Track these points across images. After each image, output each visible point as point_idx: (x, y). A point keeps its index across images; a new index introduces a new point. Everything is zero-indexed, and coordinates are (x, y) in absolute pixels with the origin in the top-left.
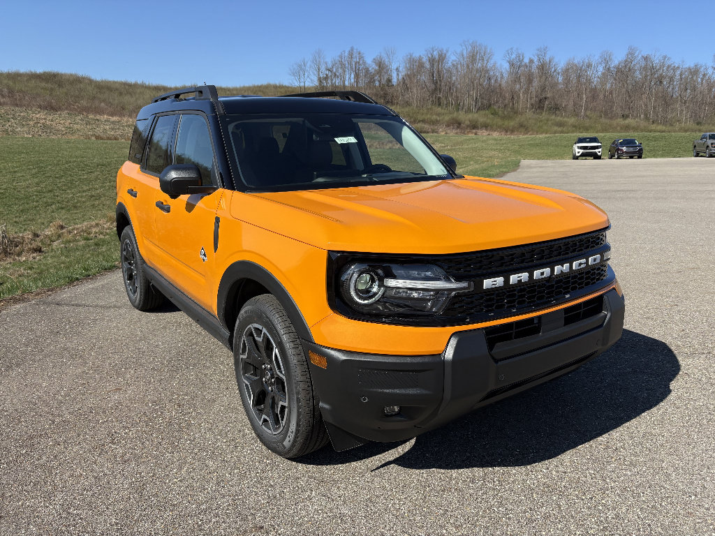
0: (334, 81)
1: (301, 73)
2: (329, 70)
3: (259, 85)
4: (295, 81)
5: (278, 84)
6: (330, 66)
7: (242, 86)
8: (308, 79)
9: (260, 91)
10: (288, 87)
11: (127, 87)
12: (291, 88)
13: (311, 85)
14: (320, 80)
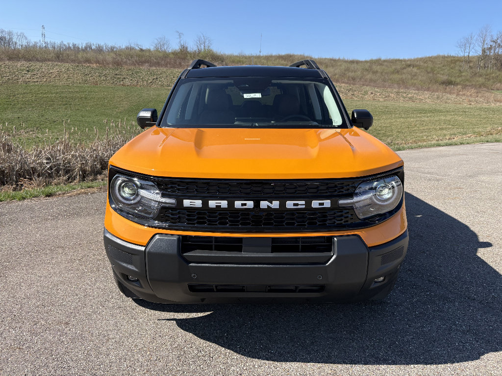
0: (497, 51)
1: (468, 45)
2: (494, 42)
3: (430, 56)
4: (460, 52)
5: (446, 55)
6: (495, 38)
7: (416, 57)
8: (473, 50)
9: (430, 61)
10: (454, 57)
11: (332, 62)
12: (457, 57)
13: (476, 55)
14: (484, 51)
